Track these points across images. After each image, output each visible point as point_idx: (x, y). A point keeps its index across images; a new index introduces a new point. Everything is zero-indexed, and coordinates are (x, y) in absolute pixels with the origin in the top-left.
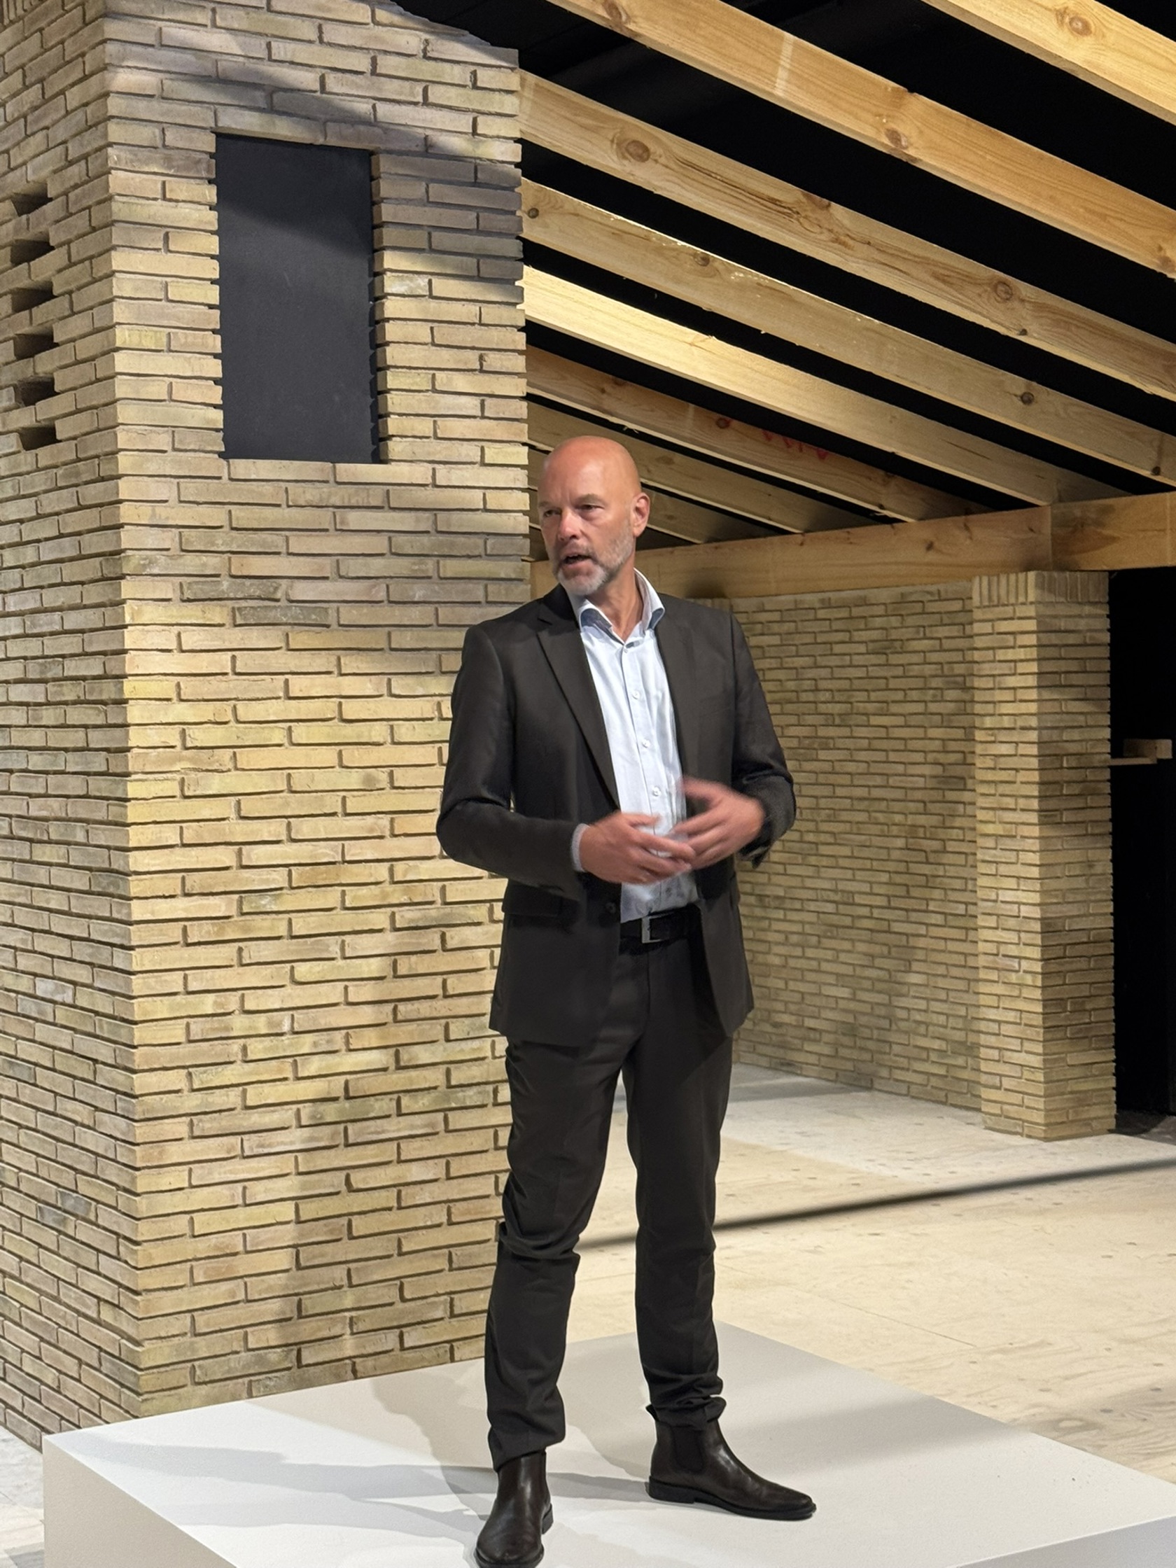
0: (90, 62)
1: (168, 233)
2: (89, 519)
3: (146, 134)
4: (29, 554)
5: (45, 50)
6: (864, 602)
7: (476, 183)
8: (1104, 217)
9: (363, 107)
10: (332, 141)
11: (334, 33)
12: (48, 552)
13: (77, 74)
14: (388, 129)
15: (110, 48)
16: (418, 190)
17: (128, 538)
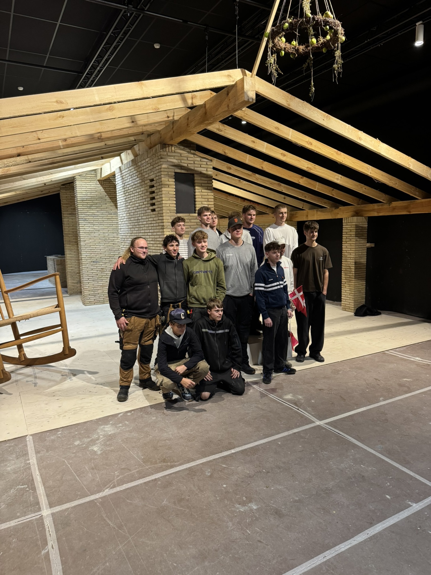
0: (159, 164)
1: (169, 185)
2: (160, 221)
3: (166, 173)
4: (152, 225)
5: (153, 161)
6: (264, 225)
7: (207, 177)
8: (291, 177)
9: (193, 168)
10: (189, 173)
11: (189, 159)
12: (155, 225)
13: (157, 165)
14: (196, 171)
15: (161, 162)
16: (200, 178)
17: (165, 224)
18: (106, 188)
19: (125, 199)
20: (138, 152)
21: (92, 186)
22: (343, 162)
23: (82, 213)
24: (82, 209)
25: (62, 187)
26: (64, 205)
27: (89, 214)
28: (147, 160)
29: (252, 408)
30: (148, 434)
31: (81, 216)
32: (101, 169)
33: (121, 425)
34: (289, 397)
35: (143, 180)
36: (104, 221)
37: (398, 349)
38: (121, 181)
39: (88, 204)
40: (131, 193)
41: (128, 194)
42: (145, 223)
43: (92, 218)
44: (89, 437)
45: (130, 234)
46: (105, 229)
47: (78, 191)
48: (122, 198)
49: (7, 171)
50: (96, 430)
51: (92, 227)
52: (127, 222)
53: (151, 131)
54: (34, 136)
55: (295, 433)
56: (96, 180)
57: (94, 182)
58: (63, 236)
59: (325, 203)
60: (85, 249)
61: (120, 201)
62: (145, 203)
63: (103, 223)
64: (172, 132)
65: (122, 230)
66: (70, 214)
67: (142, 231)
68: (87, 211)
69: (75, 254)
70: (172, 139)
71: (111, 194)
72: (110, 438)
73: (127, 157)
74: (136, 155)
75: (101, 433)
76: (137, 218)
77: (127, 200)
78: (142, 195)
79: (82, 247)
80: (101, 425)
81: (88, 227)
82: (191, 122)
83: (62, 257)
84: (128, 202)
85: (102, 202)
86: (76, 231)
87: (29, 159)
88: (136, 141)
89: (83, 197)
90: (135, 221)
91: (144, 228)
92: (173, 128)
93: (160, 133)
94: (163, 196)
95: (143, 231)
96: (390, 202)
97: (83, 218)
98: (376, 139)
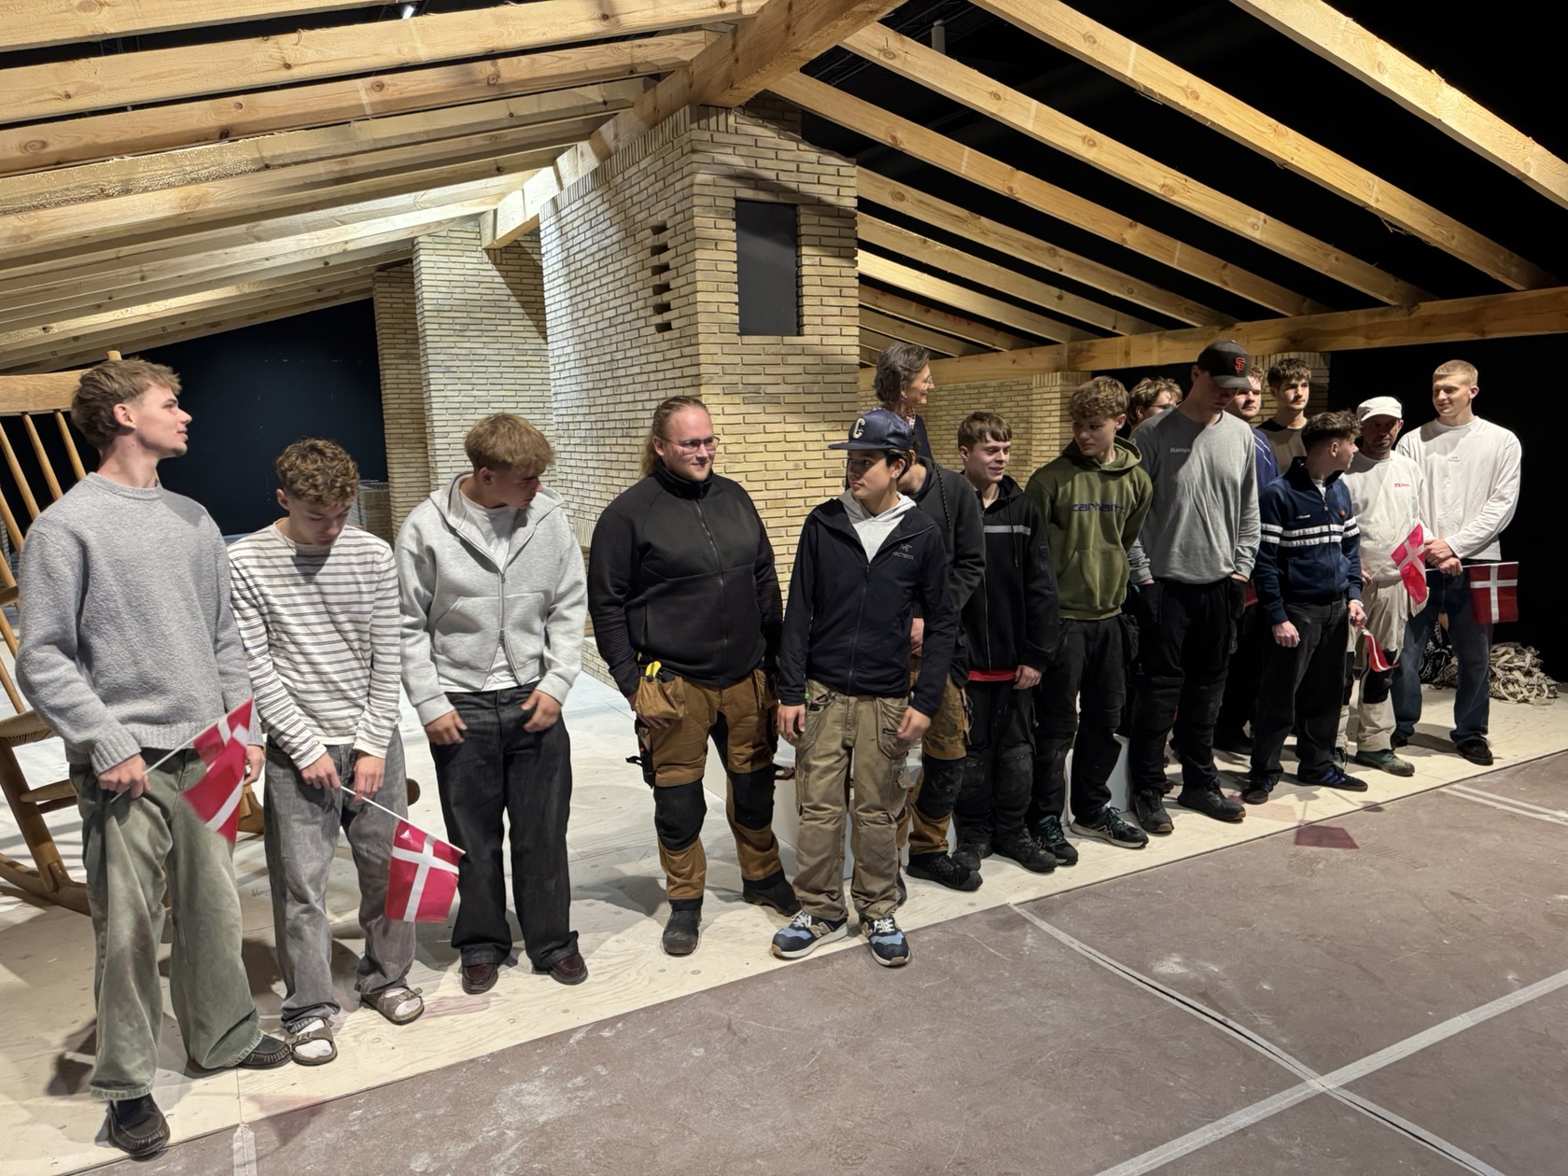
0: (686, 171)
1: (716, 242)
2: (687, 361)
3: (708, 201)
4: (661, 376)
5: (665, 166)
6: (985, 386)
7: (839, 216)
8: (1098, 221)
9: (794, 186)
10: (781, 200)
11: (781, 155)
12: (669, 375)
13: (680, 176)
14: (803, 195)
15: (694, 165)
16: (815, 220)
17: (703, 369)
18: (510, 274)
19: (571, 298)
20: (612, 145)
21: (468, 266)
22: (1294, 162)
23: (439, 351)
24: (438, 339)
25: (379, 274)
26: (384, 331)
27: (459, 351)
28: (643, 164)
29: (1052, 1017)
30: (683, 1126)
31: (433, 359)
32: (495, 212)
33: (579, 1080)
34: (1171, 966)
35: (630, 232)
36: (504, 375)
37: (1479, 780)
38: (558, 242)
39: (457, 321)
40: (592, 277)
41: (579, 281)
42: (636, 370)
43: (469, 363)
44: (465, 1136)
45: (585, 410)
46: (506, 399)
47: (424, 283)
48: (562, 297)
49: (198, 204)
50: (491, 1103)
51: (470, 393)
52: (577, 372)
53: (660, 64)
54: (270, 56)
55: (1243, 1132)
56: (480, 249)
57: (473, 254)
58: (383, 424)
59: (1189, 312)
60: (447, 458)
61: (553, 308)
62: (634, 306)
63: (502, 381)
64: (731, 59)
65: (560, 397)
66: (402, 357)
67: (625, 398)
68: (453, 345)
69: (418, 475)
70: (730, 84)
71: (525, 293)
72: (542, 1140)
73: (577, 163)
74: (605, 155)
75: (508, 1119)
76: (608, 358)
77: (575, 300)
78: (625, 281)
79: (438, 452)
80: (510, 1080)
81: (456, 393)
82: (802, 16)
83: (382, 487)
84: (581, 306)
85: (498, 316)
86: (421, 406)
87: (262, 158)
88: (609, 107)
89: (440, 302)
90: (602, 367)
91: (631, 389)
92: (734, 47)
93: (687, 71)
94: (699, 276)
95: (630, 398)
96: (1412, 304)
97: (440, 363)
98: (1430, 70)
